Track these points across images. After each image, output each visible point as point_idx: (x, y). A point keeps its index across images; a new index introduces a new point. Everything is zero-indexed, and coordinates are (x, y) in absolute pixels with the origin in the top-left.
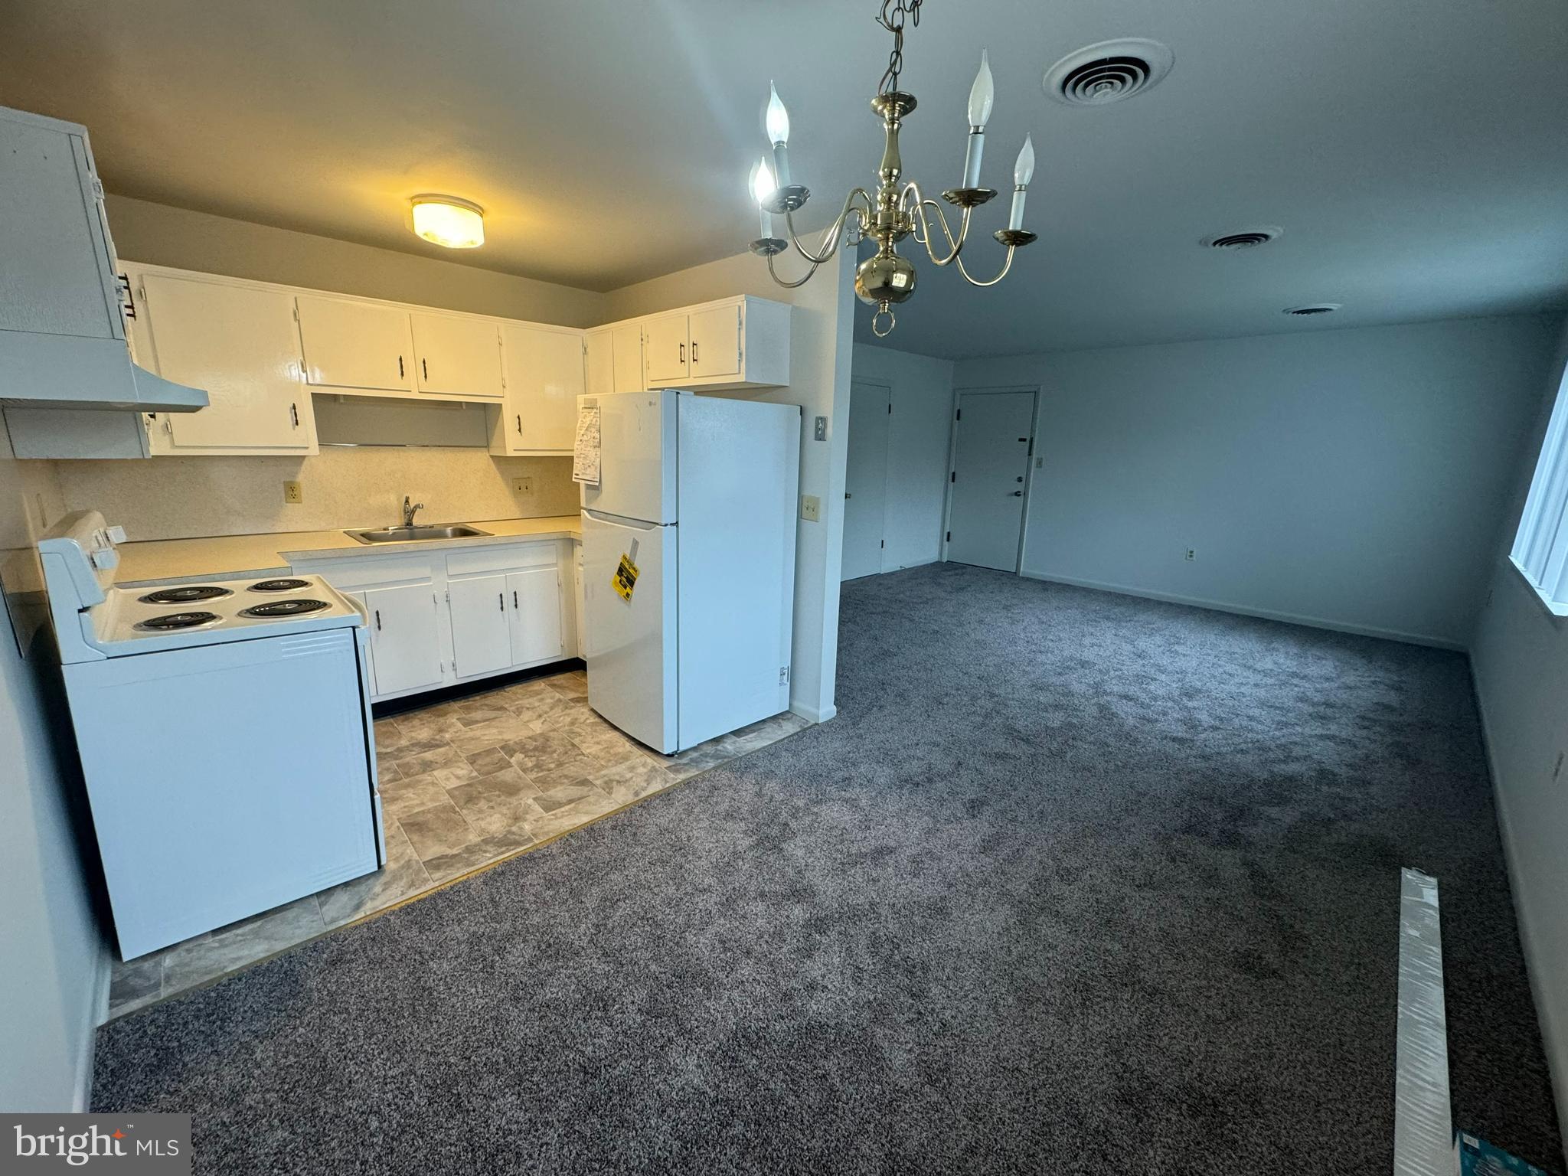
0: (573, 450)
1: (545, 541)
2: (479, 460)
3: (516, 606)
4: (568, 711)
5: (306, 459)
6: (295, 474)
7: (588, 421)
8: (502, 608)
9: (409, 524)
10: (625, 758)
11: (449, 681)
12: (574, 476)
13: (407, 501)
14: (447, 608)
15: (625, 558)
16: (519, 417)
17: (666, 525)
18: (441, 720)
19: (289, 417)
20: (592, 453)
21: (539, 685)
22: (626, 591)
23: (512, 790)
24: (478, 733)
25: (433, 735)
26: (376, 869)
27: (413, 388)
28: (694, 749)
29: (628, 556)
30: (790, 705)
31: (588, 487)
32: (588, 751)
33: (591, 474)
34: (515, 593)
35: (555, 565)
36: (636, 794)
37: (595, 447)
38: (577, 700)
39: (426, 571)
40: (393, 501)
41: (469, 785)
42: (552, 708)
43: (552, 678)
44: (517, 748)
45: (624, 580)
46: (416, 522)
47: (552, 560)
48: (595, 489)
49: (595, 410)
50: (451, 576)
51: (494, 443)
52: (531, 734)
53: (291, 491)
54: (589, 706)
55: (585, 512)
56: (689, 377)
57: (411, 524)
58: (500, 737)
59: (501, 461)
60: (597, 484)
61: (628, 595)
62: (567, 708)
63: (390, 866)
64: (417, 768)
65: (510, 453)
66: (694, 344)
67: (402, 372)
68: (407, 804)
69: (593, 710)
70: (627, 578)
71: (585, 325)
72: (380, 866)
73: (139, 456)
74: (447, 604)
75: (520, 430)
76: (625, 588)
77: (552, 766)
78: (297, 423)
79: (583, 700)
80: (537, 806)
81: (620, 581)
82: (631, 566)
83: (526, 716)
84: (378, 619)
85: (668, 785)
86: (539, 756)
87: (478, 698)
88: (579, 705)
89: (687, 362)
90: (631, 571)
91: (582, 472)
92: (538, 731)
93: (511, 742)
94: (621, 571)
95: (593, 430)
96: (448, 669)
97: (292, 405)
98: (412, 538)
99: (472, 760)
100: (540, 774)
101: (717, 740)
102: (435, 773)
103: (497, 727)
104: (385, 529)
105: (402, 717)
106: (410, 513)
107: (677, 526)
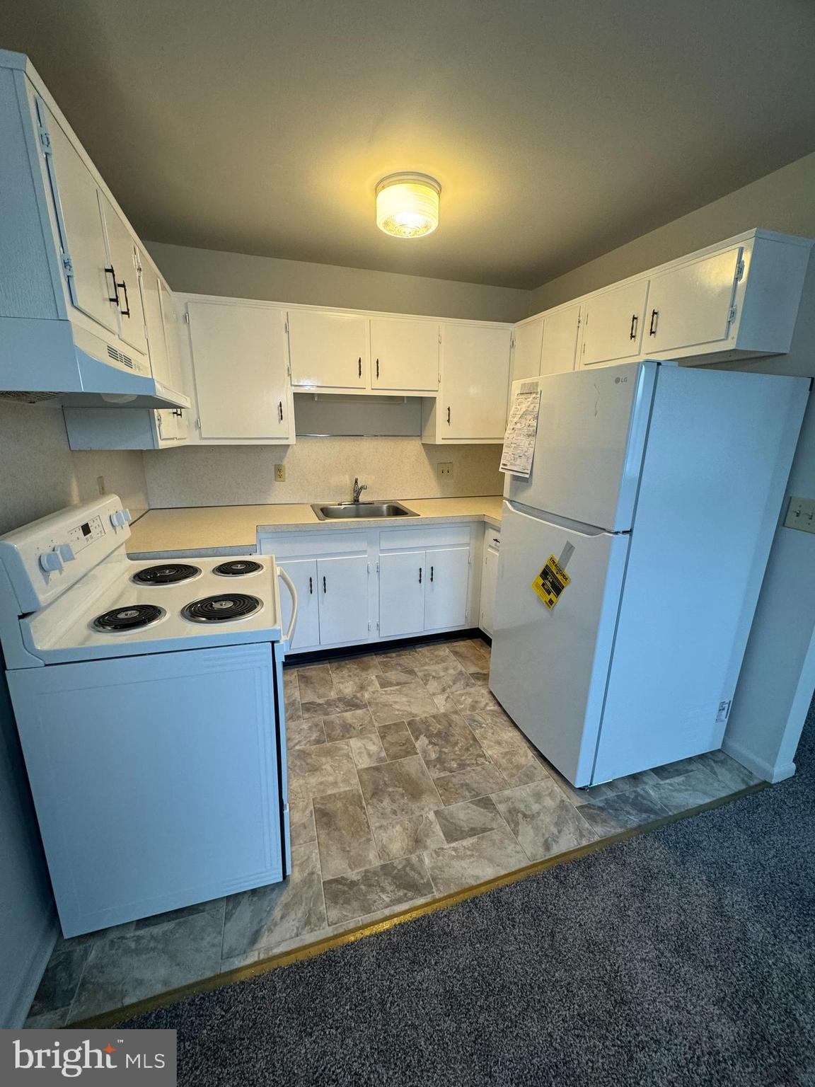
0: (503, 438)
1: (462, 523)
2: (412, 448)
3: (432, 579)
4: (469, 689)
5: (290, 447)
6: (282, 458)
7: (524, 407)
8: (420, 581)
9: (356, 501)
10: (529, 777)
11: (373, 638)
12: (501, 466)
13: (356, 482)
14: (377, 578)
15: (554, 562)
16: (449, 409)
17: (616, 533)
18: (364, 675)
19: (277, 412)
20: (525, 442)
21: (444, 650)
22: (549, 597)
23: (414, 790)
24: (391, 698)
25: (356, 692)
26: (281, 879)
27: (368, 385)
28: (609, 785)
29: (557, 559)
30: (723, 742)
31: (515, 478)
32: (490, 752)
33: (521, 465)
34: (432, 568)
35: (468, 545)
36: (547, 847)
37: (529, 436)
38: (477, 676)
39: (362, 545)
40: (347, 481)
41: (377, 769)
42: (454, 682)
43: (455, 644)
44: (422, 727)
45: (548, 583)
46: (362, 498)
47: (465, 539)
48: (522, 481)
49: (534, 395)
50: (382, 551)
51: (425, 434)
52: (435, 711)
53: (279, 471)
54: (488, 688)
55: (507, 502)
56: (639, 354)
57: (358, 501)
58: (408, 709)
59: (431, 449)
60: (527, 476)
61: (551, 602)
62: (467, 685)
63: (295, 875)
64: (338, 731)
65: (439, 441)
66: (654, 313)
67: (360, 372)
68: (323, 779)
69: (491, 693)
70: (553, 584)
71: (514, 320)
72: (285, 876)
73: (150, 448)
74: (376, 574)
75: (449, 421)
76: (549, 593)
77: (454, 765)
78: (282, 419)
79: (483, 677)
80: (438, 827)
81: (543, 585)
82: (560, 571)
83: (433, 686)
84: (325, 583)
85: (584, 843)
86: (442, 747)
87: (394, 655)
88: (479, 683)
89: (638, 338)
90: (559, 576)
91: (511, 462)
92: (442, 710)
93: (417, 718)
94: (545, 573)
95: (529, 417)
96: (374, 627)
97: (279, 404)
98: (357, 516)
99: (384, 732)
100: (442, 775)
101: (635, 778)
102: (352, 742)
103: (406, 695)
104: (339, 505)
105: (336, 664)
106: (357, 491)
107: (631, 535)
